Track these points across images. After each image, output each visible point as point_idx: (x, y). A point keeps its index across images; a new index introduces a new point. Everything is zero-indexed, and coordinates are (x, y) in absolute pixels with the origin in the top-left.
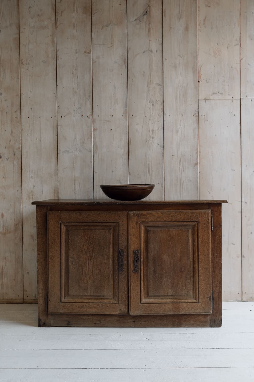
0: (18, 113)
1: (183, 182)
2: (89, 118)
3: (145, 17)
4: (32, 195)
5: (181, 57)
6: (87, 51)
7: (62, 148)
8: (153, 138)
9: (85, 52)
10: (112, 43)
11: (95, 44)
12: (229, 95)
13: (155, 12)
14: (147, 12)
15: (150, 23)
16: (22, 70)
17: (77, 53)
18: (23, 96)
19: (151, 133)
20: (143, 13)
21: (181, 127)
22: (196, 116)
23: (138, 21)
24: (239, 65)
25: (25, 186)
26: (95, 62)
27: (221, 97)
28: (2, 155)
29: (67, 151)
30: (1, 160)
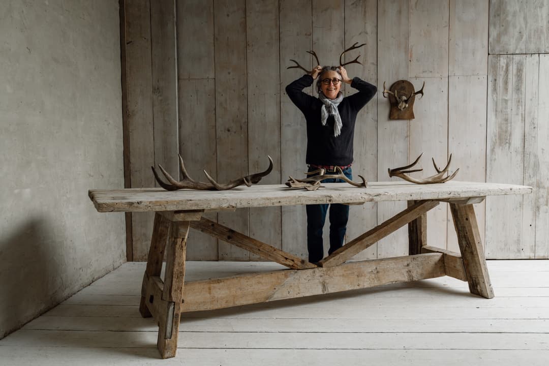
0: (245, 90)
4: (258, 165)
5: (394, 38)
6: (308, 33)
7: (285, 122)
8: (367, 113)
9: (306, 35)
10: (330, 26)
11: (316, 27)
12: (438, 73)
16: (248, 51)
17: (298, 35)
18: (249, 75)
23: (355, 5)
24: (447, 45)
25: (251, 156)
26: (315, 43)
27: (430, 75)
28: (230, 129)
29: (289, 125)
30: (229, 133)
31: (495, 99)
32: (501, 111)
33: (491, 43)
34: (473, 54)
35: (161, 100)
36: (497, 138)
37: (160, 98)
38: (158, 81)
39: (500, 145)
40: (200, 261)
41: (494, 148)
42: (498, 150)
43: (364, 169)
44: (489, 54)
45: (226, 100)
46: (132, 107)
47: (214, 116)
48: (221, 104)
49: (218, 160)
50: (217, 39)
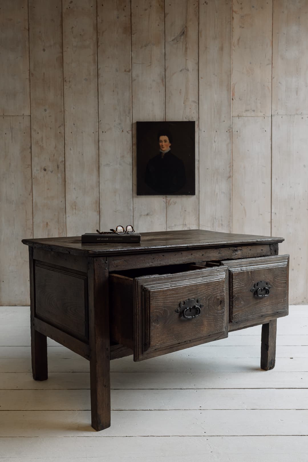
0: (62, 128)
1: (217, 194)
2: (129, 133)
3: (182, 37)
4: (75, 206)
5: (216, 76)
6: (127, 70)
7: (103, 161)
9: (125, 71)
10: (150, 62)
11: (135, 63)
12: (261, 112)
13: (192, 33)
14: (184, 33)
15: (187, 43)
16: (65, 87)
17: (117, 71)
18: (66, 113)
20: (181, 33)
21: (215, 142)
22: (230, 132)
23: (175, 41)
24: (270, 84)
25: (68, 197)
26: (135, 80)
27: (253, 114)
28: (46, 168)
29: (108, 165)
30: (45, 172)
34: (297, 93)
40: (16, 306)
43: (185, 211)
45: (42, 138)
47: (30, 154)
48: (37, 143)
49: (34, 201)
50: (32, 74)
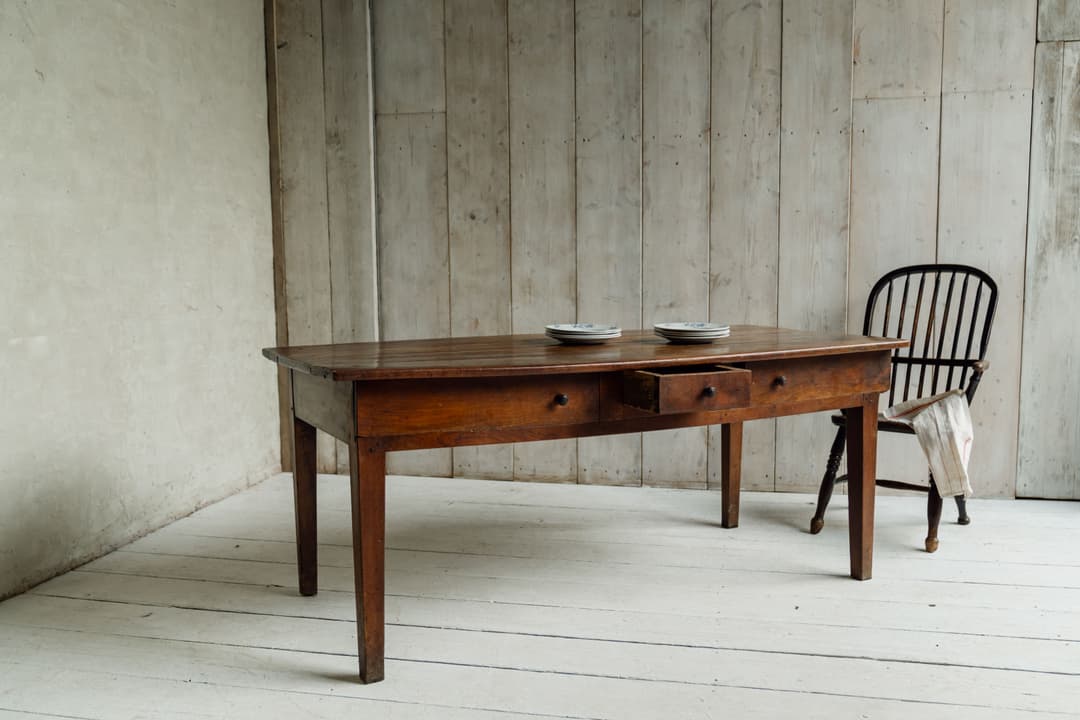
0: (505, 134)
1: (817, 263)
2: (636, 141)
4: (530, 287)
5: (820, 14)
6: (634, 12)
7: (585, 198)
8: (758, 178)
9: (630, 14)
12: (917, 87)
16: (512, 53)
17: (613, 16)
18: (513, 103)
19: (755, 167)
21: (814, 154)
22: (847, 133)
24: (940, 26)
25: (516, 269)
26: (649, 32)
27: (899, 92)
28: (476, 214)
29: (593, 205)
30: (474, 222)
31: (1050, 142)
32: (1064, 171)
33: (1043, 16)
34: (1001, 42)
35: (342, 159)
36: (1053, 230)
37: (340, 153)
38: (336, 121)
39: (1059, 246)
41: (1044, 252)
42: (1055, 259)
43: (749, 298)
44: (1037, 42)
45: (468, 155)
46: (287, 172)
47: (445, 187)
48: (458, 164)
49: (452, 278)
50: (450, 31)
